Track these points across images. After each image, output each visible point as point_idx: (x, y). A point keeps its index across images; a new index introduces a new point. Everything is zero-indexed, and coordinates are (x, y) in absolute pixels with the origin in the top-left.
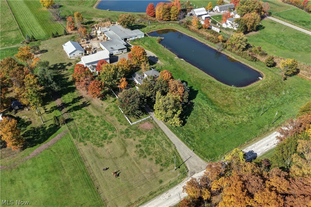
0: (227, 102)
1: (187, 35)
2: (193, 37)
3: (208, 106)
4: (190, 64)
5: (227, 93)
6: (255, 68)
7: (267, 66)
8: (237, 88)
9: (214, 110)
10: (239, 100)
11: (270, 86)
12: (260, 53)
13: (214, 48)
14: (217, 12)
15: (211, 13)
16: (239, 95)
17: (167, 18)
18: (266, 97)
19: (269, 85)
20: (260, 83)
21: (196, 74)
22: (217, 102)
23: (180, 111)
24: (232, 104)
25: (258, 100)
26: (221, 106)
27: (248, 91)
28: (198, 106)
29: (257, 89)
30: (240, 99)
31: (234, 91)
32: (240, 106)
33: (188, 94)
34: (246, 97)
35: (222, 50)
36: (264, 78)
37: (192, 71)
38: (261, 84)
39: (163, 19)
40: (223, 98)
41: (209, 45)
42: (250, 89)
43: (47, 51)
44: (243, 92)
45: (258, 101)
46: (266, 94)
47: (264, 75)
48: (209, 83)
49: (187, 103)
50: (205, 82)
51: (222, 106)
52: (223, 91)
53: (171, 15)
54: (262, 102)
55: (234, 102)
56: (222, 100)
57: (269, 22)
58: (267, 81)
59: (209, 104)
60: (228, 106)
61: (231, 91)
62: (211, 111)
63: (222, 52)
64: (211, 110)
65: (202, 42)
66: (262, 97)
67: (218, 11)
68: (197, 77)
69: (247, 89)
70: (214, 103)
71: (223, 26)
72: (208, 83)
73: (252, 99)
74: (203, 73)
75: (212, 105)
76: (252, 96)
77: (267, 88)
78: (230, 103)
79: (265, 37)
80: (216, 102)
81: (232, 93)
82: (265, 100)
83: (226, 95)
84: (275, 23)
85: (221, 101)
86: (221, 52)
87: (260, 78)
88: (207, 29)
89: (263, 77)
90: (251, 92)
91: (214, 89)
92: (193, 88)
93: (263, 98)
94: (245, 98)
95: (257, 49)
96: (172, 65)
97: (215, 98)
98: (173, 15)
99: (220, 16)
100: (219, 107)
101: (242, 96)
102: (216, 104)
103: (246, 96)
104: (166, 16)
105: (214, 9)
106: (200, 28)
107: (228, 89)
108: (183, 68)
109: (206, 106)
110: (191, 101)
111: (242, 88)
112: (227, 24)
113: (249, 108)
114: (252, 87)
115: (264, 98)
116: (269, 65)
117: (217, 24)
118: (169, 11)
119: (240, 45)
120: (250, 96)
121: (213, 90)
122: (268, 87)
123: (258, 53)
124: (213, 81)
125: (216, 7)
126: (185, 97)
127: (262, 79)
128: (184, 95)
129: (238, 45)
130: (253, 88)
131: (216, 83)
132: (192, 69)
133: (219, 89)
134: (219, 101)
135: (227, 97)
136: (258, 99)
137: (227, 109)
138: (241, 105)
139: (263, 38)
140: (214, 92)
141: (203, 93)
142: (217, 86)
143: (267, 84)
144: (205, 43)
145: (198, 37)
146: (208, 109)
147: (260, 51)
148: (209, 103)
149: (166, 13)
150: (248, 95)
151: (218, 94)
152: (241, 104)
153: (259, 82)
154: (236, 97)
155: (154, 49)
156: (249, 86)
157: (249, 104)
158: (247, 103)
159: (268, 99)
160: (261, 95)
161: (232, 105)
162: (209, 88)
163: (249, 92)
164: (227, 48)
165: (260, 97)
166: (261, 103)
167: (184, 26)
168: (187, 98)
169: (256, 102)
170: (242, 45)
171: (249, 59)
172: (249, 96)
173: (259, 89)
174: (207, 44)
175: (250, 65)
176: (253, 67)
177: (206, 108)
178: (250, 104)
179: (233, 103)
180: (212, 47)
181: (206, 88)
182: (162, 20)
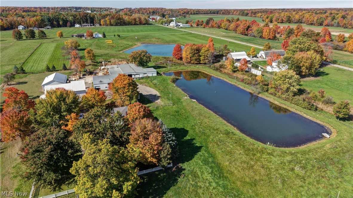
0: (252, 174)
1: (215, 76)
2: (221, 78)
3: (211, 180)
4: (203, 106)
5: (254, 155)
6: (315, 119)
7: (338, 118)
8: (277, 148)
9: (221, 190)
10: (279, 174)
11: (348, 151)
12: (322, 100)
13: (248, 90)
14: (261, 58)
15: (255, 58)
16: (279, 162)
17: (196, 60)
18: (341, 172)
19: (346, 149)
20: (326, 143)
21: (206, 120)
22: (232, 173)
23: (131, 183)
24: (263, 180)
25: (323, 177)
26: (239, 183)
27: (299, 155)
28: (190, 176)
29: (319, 154)
30: (281, 172)
31: (269, 154)
32: (280, 186)
33: (170, 150)
34: (296, 168)
35: (259, 93)
36: (334, 135)
37: (202, 115)
38: (328, 146)
39: (191, 62)
40: (245, 166)
41: (242, 87)
42: (304, 153)
43: (26, 83)
44: (289, 158)
45: (323, 180)
46: (340, 166)
47: (333, 130)
48: (224, 136)
49: (171, 168)
50: (217, 133)
51: (241, 181)
52: (247, 151)
53: (200, 57)
54: (334, 182)
55: (267, 175)
56: (243, 169)
57: (335, 69)
58: (340, 141)
59: (215, 175)
60: (254, 184)
61: (263, 153)
62: (214, 191)
63: (260, 95)
64: (214, 188)
65: (233, 83)
66: (332, 171)
67: (263, 57)
68: (206, 124)
69: (298, 153)
70: (225, 175)
71: (267, 70)
72: (222, 135)
73: (308, 174)
74: (220, 119)
75: (220, 177)
76: (309, 167)
77: (341, 155)
78: (257, 178)
79: (329, 83)
80: (229, 172)
81: (264, 156)
82: (340, 180)
83: (252, 159)
84: (344, 71)
85: (239, 171)
86: (258, 95)
87: (325, 134)
88: (244, 72)
89: (331, 134)
90: (307, 159)
91: (231, 146)
92: (194, 141)
93: (335, 174)
94: (293, 170)
95: (318, 94)
96: (177, 106)
97: (230, 163)
98: (203, 57)
99: (265, 62)
100: (234, 183)
101: (287, 164)
102: (229, 176)
103: (295, 166)
104: (194, 58)
105: (259, 55)
106: (234, 72)
107: (257, 148)
108: (190, 110)
109: (207, 179)
110: (180, 165)
111: (287, 150)
112: (272, 67)
113: (303, 193)
114: (307, 150)
115: (338, 175)
116: (341, 116)
117: (259, 67)
118: (198, 52)
119: (288, 86)
120: (304, 168)
121: (228, 149)
122: (344, 153)
123: (319, 100)
124: (232, 133)
125: (260, 52)
126: (163, 155)
127: (329, 137)
128: (162, 150)
129: (285, 87)
130: (310, 151)
131: (236, 136)
132: (203, 112)
133: (240, 147)
134: (235, 172)
135: (252, 163)
136: (323, 174)
137: (250, 191)
138: (283, 185)
139: (326, 84)
140: (230, 153)
141: (208, 153)
142: (239, 142)
143: (340, 147)
144: (236, 84)
145: (228, 78)
146: (207, 185)
147: (323, 97)
148: (216, 173)
149: (194, 54)
150: (300, 163)
151: (237, 156)
152: (284, 182)
153: (323, 141)
154: (273, 167)
155: (161, 88)
156: (303, 148)
157: (301, 183)
158: (298, 182)
159: (347, 178)
160: (330, 167)
161: (262, 182)
162: (223, 144)
163: (301, 159)
164: (269, 91)
165: (328, 172)
166: (332, 185)
167: (214, 68)
168: (169, 156)
169: (318, 182)
170: (292, 88)
171: (303, 106)
172: (301, 167)
173: (324, 155)
174: (239, 86)
175: (305, 113)
176: (310, 116)
177: (205, 182)
178: (304, 185)
179: (264, 178)
180: (245, 89)
181: (217, 144)
182: (189, 63)
